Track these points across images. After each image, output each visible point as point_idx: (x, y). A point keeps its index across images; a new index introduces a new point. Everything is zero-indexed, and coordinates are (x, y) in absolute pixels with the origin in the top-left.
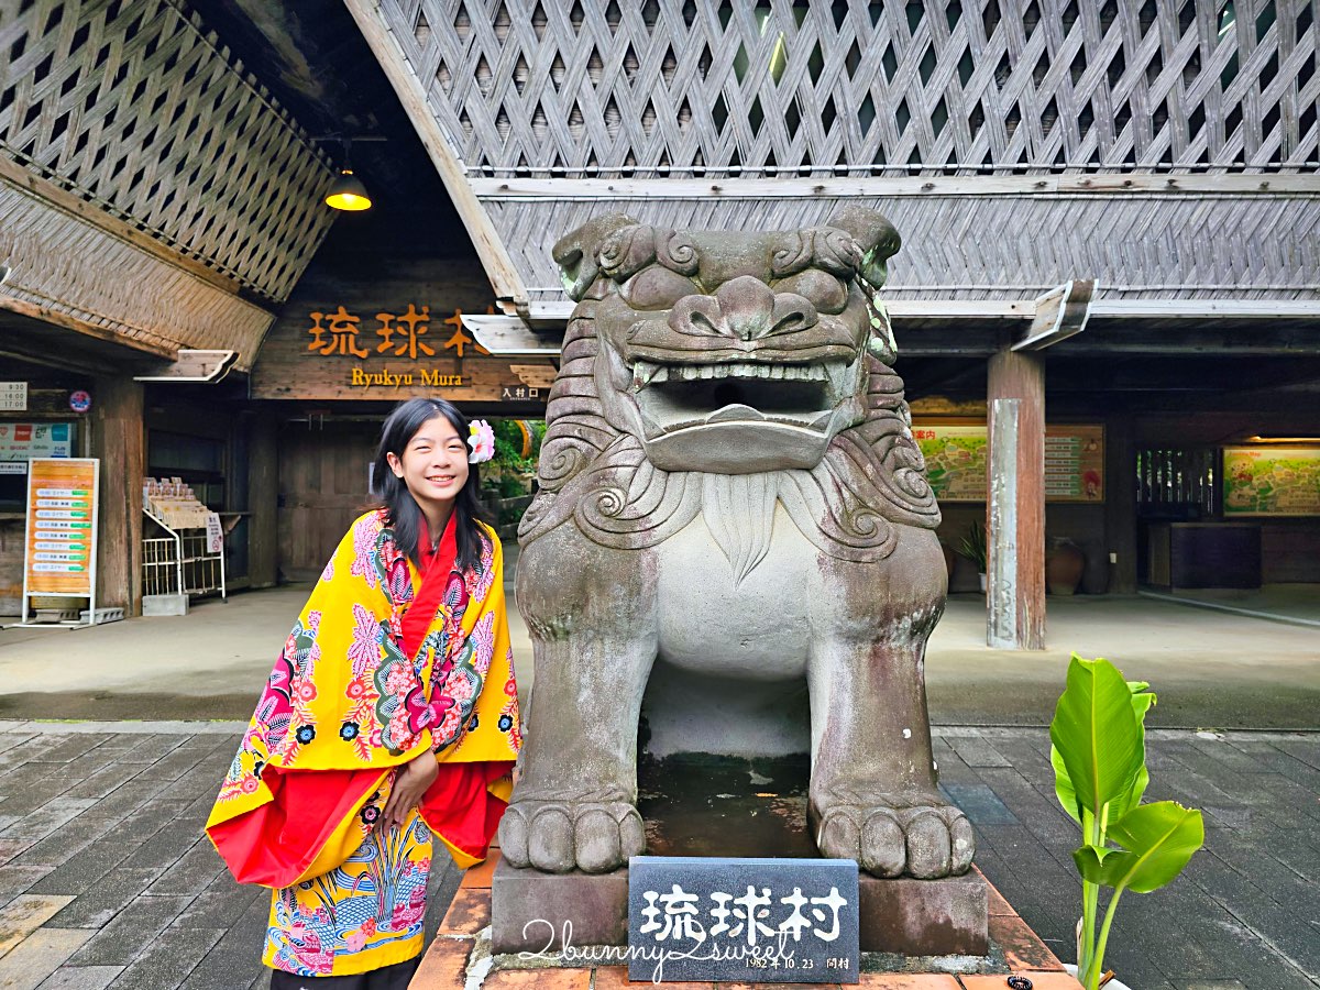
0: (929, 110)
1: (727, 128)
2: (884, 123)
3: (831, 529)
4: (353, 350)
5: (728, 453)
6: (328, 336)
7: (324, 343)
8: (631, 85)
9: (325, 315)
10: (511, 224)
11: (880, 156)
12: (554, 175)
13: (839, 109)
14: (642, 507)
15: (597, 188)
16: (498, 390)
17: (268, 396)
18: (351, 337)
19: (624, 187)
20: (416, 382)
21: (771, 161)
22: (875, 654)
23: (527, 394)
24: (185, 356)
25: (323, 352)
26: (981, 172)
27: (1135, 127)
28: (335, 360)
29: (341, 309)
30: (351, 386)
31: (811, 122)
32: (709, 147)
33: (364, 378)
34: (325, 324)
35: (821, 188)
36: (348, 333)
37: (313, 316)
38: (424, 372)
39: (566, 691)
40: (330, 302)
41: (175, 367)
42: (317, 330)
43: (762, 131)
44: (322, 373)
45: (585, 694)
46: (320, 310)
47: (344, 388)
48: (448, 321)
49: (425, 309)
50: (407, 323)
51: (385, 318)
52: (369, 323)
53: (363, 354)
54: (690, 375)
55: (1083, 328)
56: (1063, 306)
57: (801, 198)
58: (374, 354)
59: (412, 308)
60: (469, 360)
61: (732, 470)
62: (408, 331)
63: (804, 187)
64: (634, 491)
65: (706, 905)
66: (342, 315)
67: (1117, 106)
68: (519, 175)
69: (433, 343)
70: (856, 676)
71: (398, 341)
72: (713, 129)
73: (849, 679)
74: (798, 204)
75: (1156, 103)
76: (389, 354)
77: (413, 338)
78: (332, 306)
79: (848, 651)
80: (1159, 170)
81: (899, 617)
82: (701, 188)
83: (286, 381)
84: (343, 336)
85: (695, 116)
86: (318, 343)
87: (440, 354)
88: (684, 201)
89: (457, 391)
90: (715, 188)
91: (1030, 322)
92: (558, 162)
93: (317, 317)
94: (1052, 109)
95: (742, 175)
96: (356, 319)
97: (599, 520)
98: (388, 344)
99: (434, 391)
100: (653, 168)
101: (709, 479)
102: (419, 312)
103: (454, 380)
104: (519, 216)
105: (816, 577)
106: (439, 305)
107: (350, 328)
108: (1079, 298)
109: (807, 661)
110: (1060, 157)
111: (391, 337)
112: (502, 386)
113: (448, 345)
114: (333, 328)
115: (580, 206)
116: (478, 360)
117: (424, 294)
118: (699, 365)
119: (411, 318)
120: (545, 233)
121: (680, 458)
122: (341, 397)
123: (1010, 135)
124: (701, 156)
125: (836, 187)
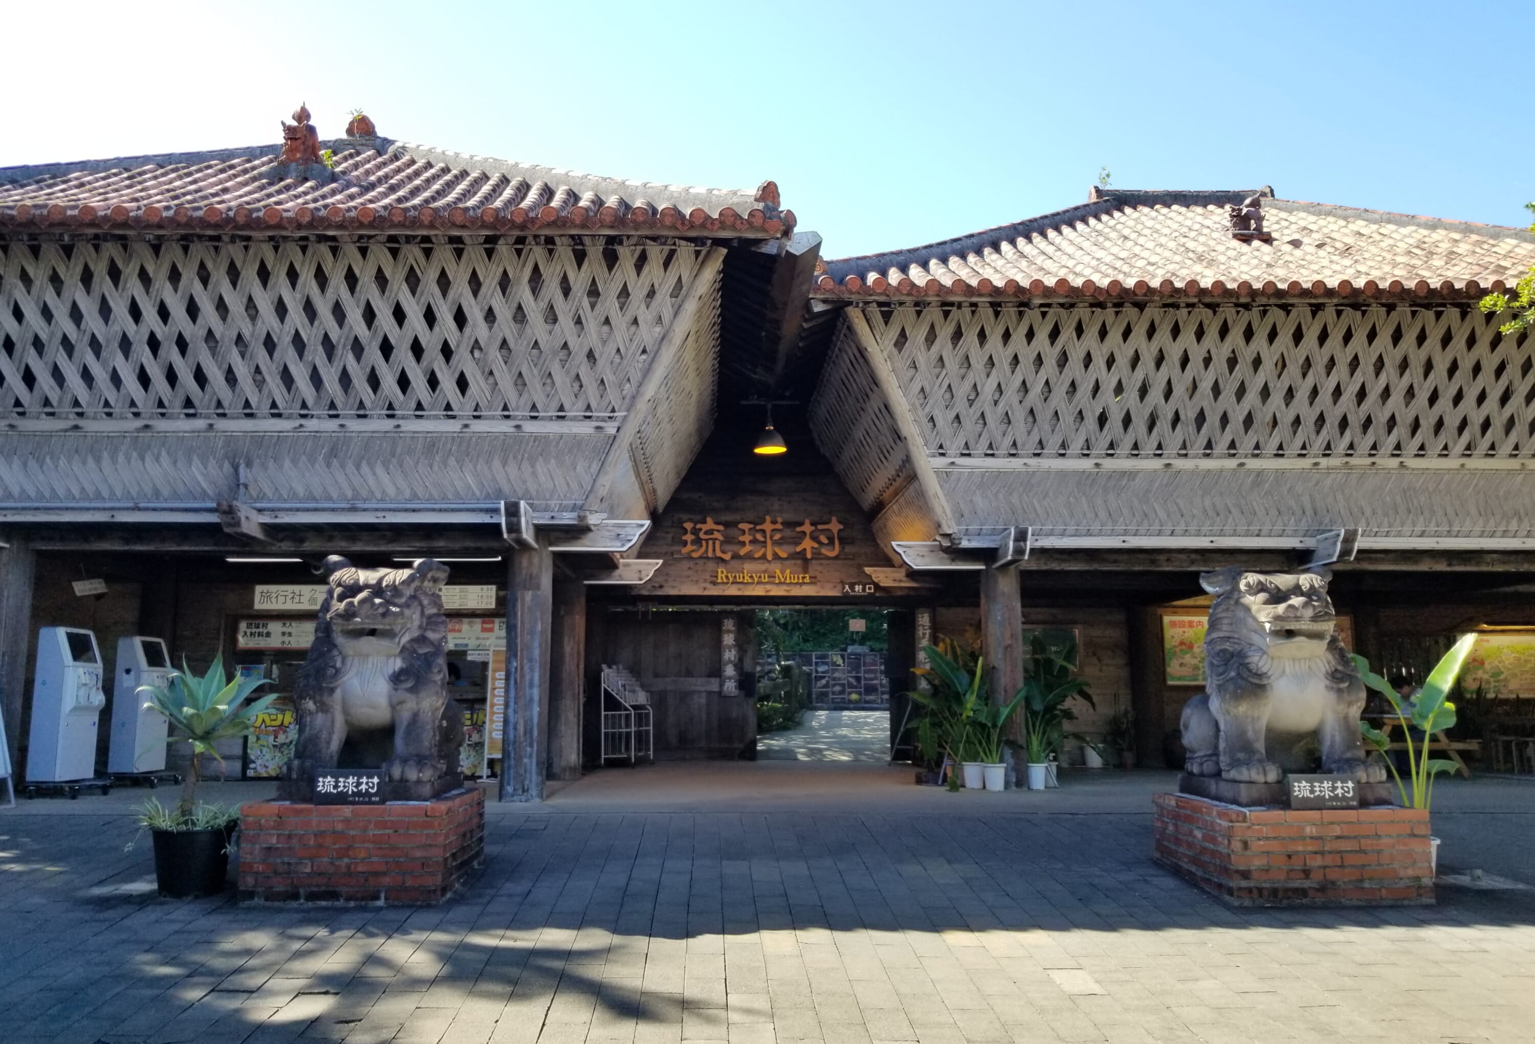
1: (1107, 428)
2: (1211, 427)
3: (1328, 677)
4: (719, 554)
6: (698, 541)
8: (1045, 401)
9: (696, 524)
10: (953, 486)
12: (986, 456)
14: (1264, 670)
15: (1016, 464)
16: (839, 587)
18: (718, 543)
20: (772, 580)
21: (1135, 447)
22: (1345, 718)
24: (624, 566)
25: (695, 555)
26: (1277, 455)
27: (1375, 429)
28: (701, 562)
29: (709, 520)
30: (714, 583)
33: (727, 577)
34: (695, 532)
35: (1169, 464)
36: (714, 540)
37: (684, 525)
38: (778, 572)
39: (1243, 732)
40: (700, 512)
41: (615, 573)
42: (689, 537)
44: (690, 572)
45: (1250, 733)
46: (690, 520)
47: (709, 586)
48: (798, 529)
49: (780, 520)
50: (763, 531)
51: (744, 526)
52: (733, 532)
53: (727, 557)
56: (1338, 545)
57: (1155, 471)
58: (735, 556)
59: (768, 518)
60: (814, 562)
62: (765, 537)
63: (1157, 464)
64: (1261, 665)
66: (710, 524)
67: (1363, 418)
68: (963, 455)
69: (785, 547)
71: (757, 547)
72: (1097, 427)
73: (1337, 726)
74: (1153, 474)
76: (749, 557)
77: (769, 542)
79: (1335, 717)
80: (1393, 455)
81: (1353, 705)
82: (1086, 464)
83: (660, 579)
84: (710, 542)
86: (689, 547)
87: (793, 556)
88: (1074, 472)
89: (804, 587)
90: (1096, 464)
92: (990, 448)
93: (688, 526)
94: (1321, 419)
95: (1116, 456)
96: (721, 528)
97: (1250, 674)
98: (748, 548)
99: (785, 587)
100: (1054, 452)
101: (1287, 661)
102: (774, 522)
103: (804, 578)
104: (958, 480)
105: (1325, 692)
106: (791, 517)
107: (717, 535)
108: (1350, 538)
110: (1328, 447)
111: (751, 542)
112: (843, 583)
113: (799, 549)
114: (702, 535)
115: (1002, 475)
116: (823, 562)
117: (776, 507)
119: (768, 526)
120: (975, 493)
121: (1279, 654)
122: (706, 593)
124: (1088, 444)
125: (1179, 464)
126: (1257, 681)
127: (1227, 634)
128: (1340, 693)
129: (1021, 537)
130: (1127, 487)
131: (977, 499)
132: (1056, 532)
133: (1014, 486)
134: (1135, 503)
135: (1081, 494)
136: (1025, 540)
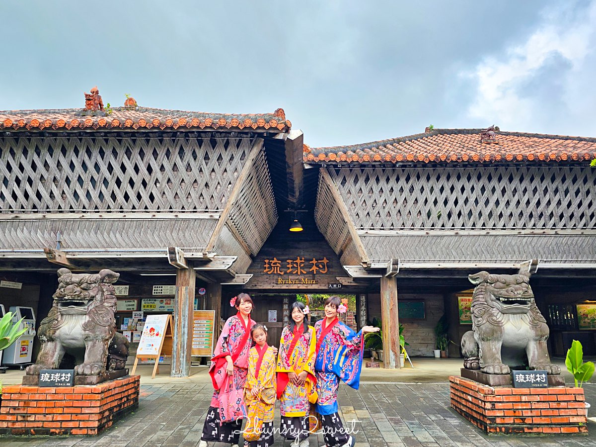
0: (487, 214)
1: (431, 218)
2: (475, 217)
3: (531, 323)
4: (279, 272)
5: (514, 311)
6: (270, 267)
7: (269, 270)
8: (405, 206)
9: (269, 260)
11: (474, 225)
13: (462, 213)
14: (500, 320)
15: (393, 233)
16: (327, 285)
17: (249, 288)
18: (278, 268)
19: (401, 232)
20: (300, 282)
21: (443, 226)
22: (539, 343)
23: (337, 286)
24: (237, 277)
25: (269, 273)
26: (502, 229)
27: (545, 218)
28: (272, 275)
29: (275, 259)
30: (277, 284)
31: (454, 216)
32: (425, 222)
33: (282, 281)
34: (269, 263)
35: (457, 233)
36: (277, 267)
37: (265, 261)
38: (303, 279)
39: (491, 349)
40: (271, 256)
41: (234, 280)
42: (267, 266)
43: (441, 218)
44: (267, 280)
45: (494, 350)
46: (268, 259)
47: (275, 285)
48: (311, 262)
49: (303, 258)
50: (297, 263)
51: (290, 261)
52: (284, 263)
53: (282, 273)
54: (511, 300)
55: (536, 272)
56: (530, 266)
57: (451, 236)
58: (286, 273)
59: (298, 258)
60: (317, 275)
61: (514, 314)
62: (297, 265)
63: (452, 233)
64: (498, 317)
65: (525, 377)
66: (275, 260)
67: (539, 213)
68: (371, 229)
69: (305, 269)
70: (537, 346)
71: (294, 269)
72: (427, 218)
73: (536, 347)
75: (550, 212)
76: (291, 273)
77: (299, 268)
78: (271, 258)
79: (535, 342)
80: (552, 229)
81: (543, 337)
82: (423, 233)
83: (255, 283)
84: (275, 268)
85: (422, 215)
86: (267, 270)
87: (308, 273)
89: (313, 285)
90: (427, 233)
91: (519, 269)
92: (382, 226)
93: (267, 261)
94: (521, 214)
96: (280, 262)
97: (493, 321)
98: (290, 270)
99: (306, 285)
101: (510, 315)
102: (301, 260)
103: (313, 282)
104: (370, 240)
105: (530, 330)
106: (307, 257)
107: (278, 265)
108: (534, 264)
109: (527, 345)
110: (525, 225)
111: (291, 267)
112: (329, 284)
113: (311, 270)
114: (272, 265)
115: (388, 237)
116: (320, 275)
117: (302, 253)
118: (512, 298)
119: (298, 261)
121: (507, 312)
122: (274, 288)
123: (510, 220)
124: (423, 225)
125: (462, 233)
126: (496, 325)
127: (482, 303)
128: (536, 331)
129: (396, 263)
130: (440, 243)
131: (378, 247)
132: (411, 261)
133: (393, 242)
134: (444, 249)
135: (421, 246)
136: (397, 264)
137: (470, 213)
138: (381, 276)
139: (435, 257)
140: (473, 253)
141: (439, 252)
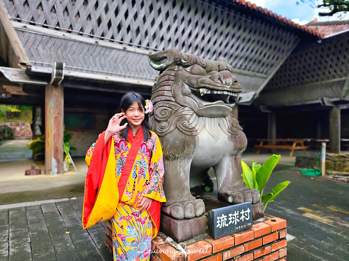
0: (152, 34)
1: (101, 25)
2: (142, 35)
3: (229, 131)
5: (214, 112)
8: (73, 5)
10: (26, 39)
11: (140, 43)
12: (44, 27)
13: (131, 28)
14: (193, 125)
19: (68, 35)
21: (112, 38)
22: (235, 159)
31: (124, 30)
32: (95, 30)
39: (177, 173)
43: (111, 29)
45: (182, 174)
57: (120, 50)
61: (211, 117)
63: (121, 47)
64: (191, 121)
65: (228, 217)
68: (31, 24)
70: (232, 164)
73: (231, 164)
74: (119, 51)
79: (231, 158)
81: (241, 150)
82: (92, 41)
85: (92, 20)
88: (87, 43)
90: (96, 42)
92: (46, 22)
95: (104, 40)
97: (184, 128)
100: (78, 32)
104: (29, 37)
105: (227, 142)
115: (52, 38)
118: (217, 90)
120: (38, 45)
124: (92, 32)
125: (129, 48)
126: (189, 133)
127: (167, 98)
128: (236, 142)
129: (60, 67)
130: (109, 55)
131: (40, 48)
132: (78, 70)
133: (59, 45)
134: (112, 62)
135: (90, 55)
136: (62, 69)
137: (138, 31)
138: (46, 83)
139: (103, 69)
140: (137, 70)
141: (108, 65)
